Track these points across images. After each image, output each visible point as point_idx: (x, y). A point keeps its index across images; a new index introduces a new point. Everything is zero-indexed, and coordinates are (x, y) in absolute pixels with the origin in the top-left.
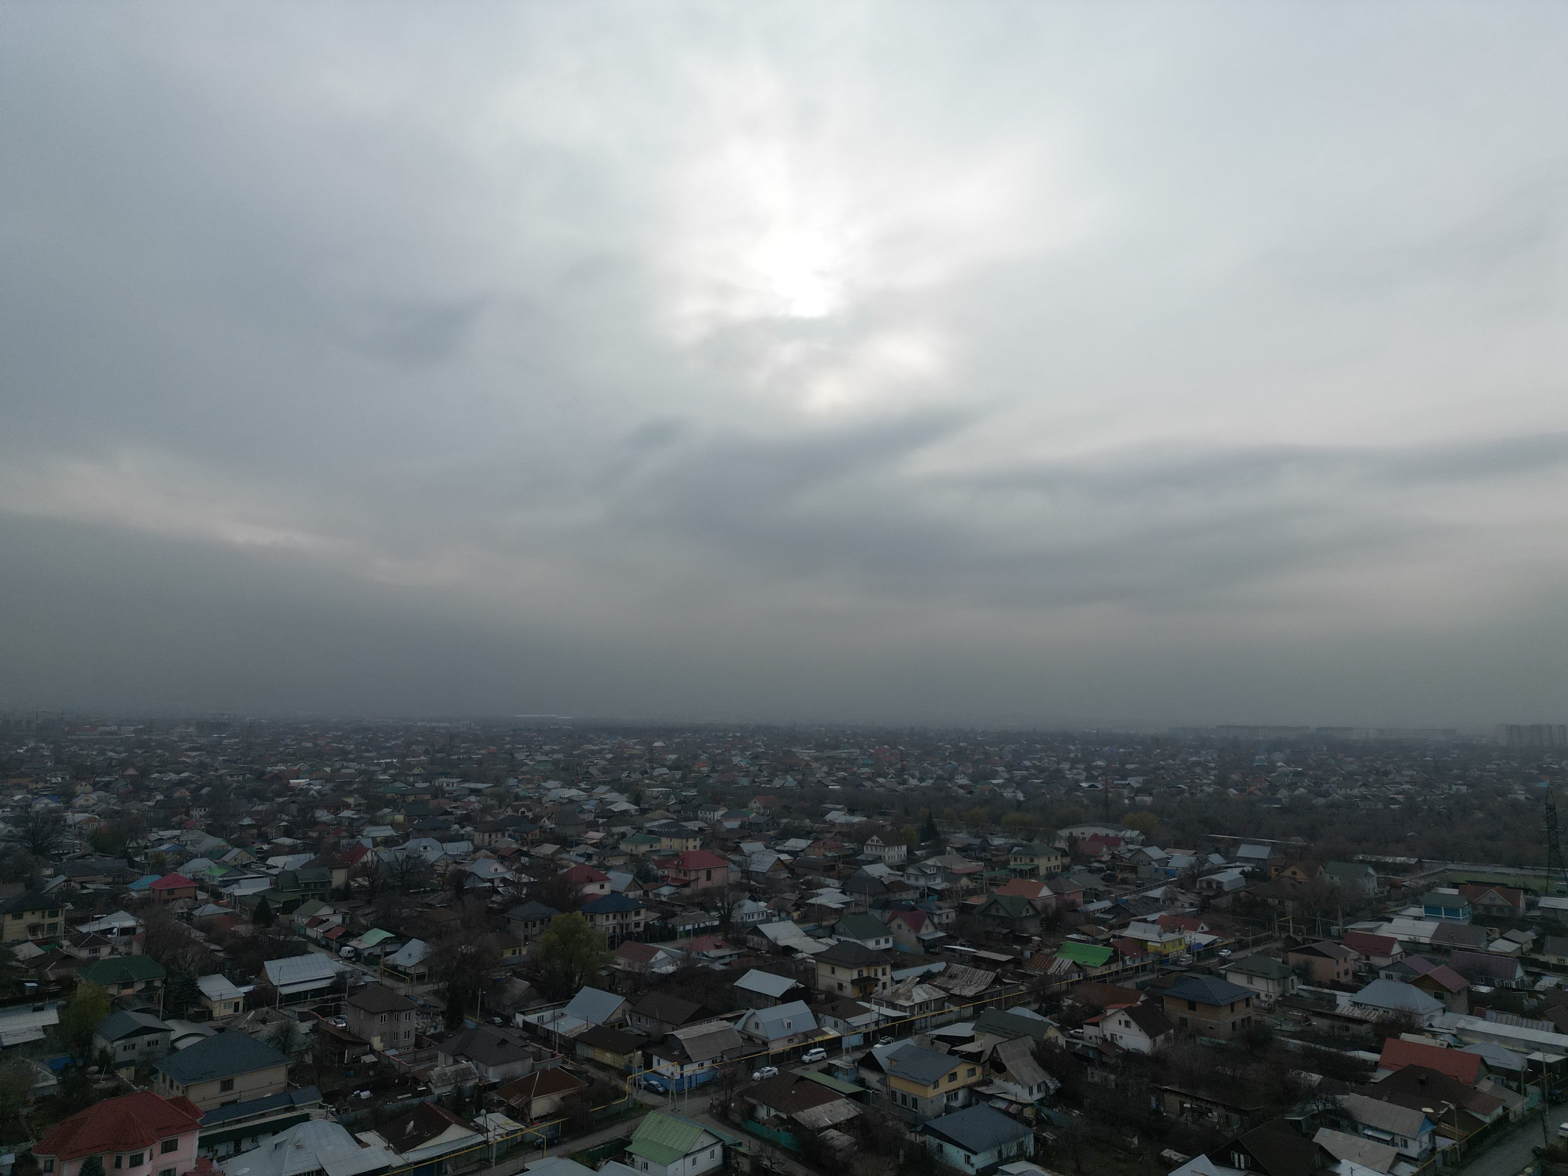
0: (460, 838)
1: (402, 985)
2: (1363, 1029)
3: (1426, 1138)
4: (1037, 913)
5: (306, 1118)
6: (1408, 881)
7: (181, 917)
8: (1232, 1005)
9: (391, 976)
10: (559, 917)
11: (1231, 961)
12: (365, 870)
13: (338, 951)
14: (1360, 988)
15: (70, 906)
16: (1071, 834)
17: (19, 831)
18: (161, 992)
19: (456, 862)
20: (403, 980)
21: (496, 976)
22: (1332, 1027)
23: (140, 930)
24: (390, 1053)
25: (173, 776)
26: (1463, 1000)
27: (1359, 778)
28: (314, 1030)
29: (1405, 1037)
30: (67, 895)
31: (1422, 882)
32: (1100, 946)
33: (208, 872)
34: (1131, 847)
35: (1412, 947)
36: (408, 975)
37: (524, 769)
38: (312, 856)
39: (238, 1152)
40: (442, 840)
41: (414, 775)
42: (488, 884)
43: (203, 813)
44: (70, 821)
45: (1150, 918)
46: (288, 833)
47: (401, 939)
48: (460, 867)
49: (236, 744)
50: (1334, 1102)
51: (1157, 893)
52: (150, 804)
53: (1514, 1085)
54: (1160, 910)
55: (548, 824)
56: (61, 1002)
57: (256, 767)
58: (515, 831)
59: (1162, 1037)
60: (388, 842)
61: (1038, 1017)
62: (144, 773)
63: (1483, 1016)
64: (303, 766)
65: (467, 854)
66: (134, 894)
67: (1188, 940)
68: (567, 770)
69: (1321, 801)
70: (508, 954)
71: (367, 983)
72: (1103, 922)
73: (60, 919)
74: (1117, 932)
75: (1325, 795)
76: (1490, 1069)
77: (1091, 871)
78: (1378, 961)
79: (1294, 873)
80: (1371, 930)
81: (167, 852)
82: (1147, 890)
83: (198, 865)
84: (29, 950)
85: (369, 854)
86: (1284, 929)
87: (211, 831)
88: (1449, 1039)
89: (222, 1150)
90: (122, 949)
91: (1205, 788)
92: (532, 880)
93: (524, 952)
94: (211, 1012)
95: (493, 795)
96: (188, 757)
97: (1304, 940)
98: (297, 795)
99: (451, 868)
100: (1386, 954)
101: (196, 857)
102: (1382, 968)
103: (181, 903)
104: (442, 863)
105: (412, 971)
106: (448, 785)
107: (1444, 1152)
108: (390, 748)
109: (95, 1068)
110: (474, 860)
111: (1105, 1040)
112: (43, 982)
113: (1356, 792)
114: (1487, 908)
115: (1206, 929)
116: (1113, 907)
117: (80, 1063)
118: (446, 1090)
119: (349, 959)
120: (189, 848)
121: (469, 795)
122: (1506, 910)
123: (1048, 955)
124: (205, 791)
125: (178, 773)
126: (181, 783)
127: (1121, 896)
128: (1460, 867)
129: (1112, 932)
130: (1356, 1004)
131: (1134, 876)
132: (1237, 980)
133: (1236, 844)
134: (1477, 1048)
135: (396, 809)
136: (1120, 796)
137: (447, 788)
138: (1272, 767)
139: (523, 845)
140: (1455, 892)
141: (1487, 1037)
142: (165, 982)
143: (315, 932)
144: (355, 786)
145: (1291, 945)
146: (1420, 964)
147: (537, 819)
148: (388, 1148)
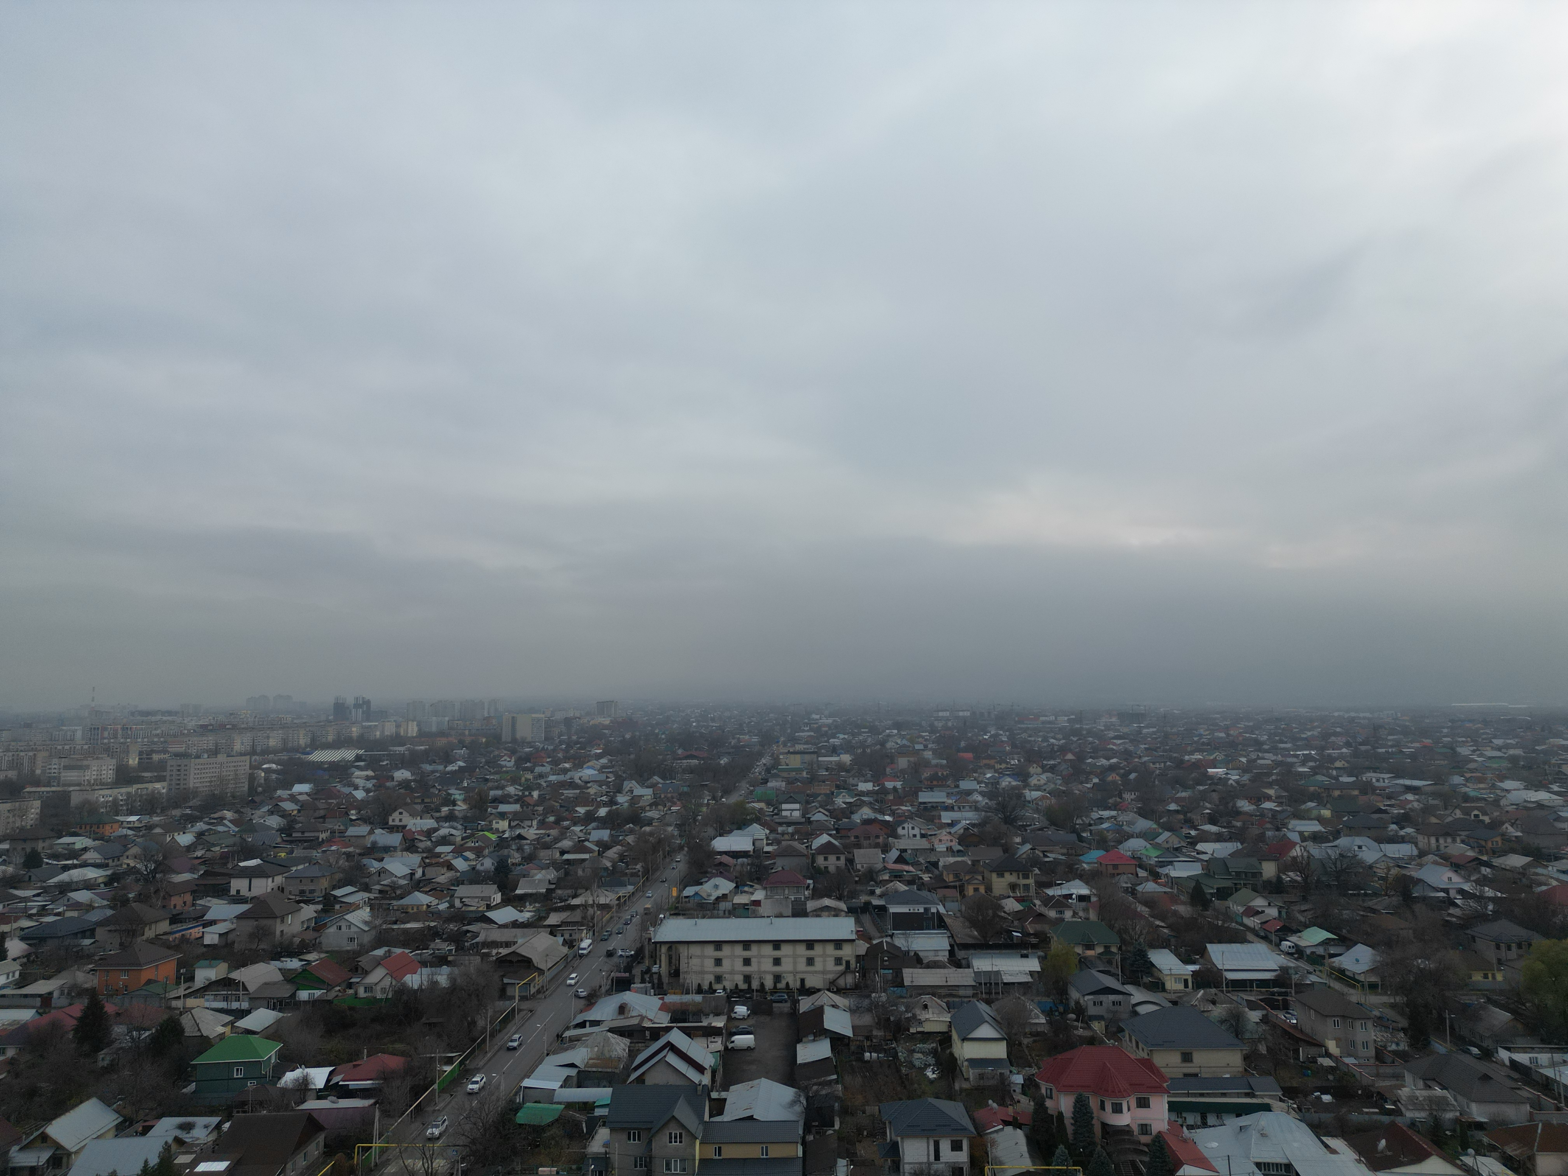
0: (1402, 840)
1: (1352, 991)
5: (1267, 1108)
7: (1126, 890)
9: (1338, 979)
10: (1541, 943)
12: (1294, 865)
13: (1278, 945)
15: (1037, 871)
17: (993, 803)
18: (1118, 958)
19: (1399, 866)
20: (1354, 987)
21: (1466, 999)
23: (1094, 899)
24: (1349, 1061)
25: (1104, 762)
28: (1265, 1020)
30: (1035, 862)
33: (1144, 852)
36: (1358, 981)
37: (1472, 766)
38: (1240, 846)
39: (1205, 1125)
40: (1379, 840)
41: (1336, 768)
42: (1442, 894)
43: (1133, 796)
44: (1028, 798)
46: (1212, 820)
47: (1346, 942)
48: (1404, 872)
49: (1154, 733)
52: (1089, 786)
55: (1513, 832)
56: (1041, 953)
57: (1175, 755)
58: (1468, 836)
60: (1316, 838)
62: (1081, 757)
64: (1219, 756)
65: (1411, 858)
66: (1085, 865)
68: (1530, 768)
70: (1478, 977)
71: (1313, 984)
73: (1031, 881)
81: (1107, 830)
83: (1135, 845)
84: (1011, 905)
85: (1298, 848)
87: (1143, 813)
89: (1192, 1118)
90: (1081, 914)
92: (1499, 895)
93: (1499, 977)
94: (1163, 984)
95: (1435, 795)
96: (1114, 744)
98: (1216, 784)
99: (1394, 871)
101: (1132, 837)
103: (1124, 878)
104: (1382, 865)
105: (1361, 978)
106: (1378, 781)
108: (1306, 739)
109: (1073, 1016)
110: (1421, 865)
112: (1026, 934)
117: (1061, 1009)
118: (1420, 1115)
119: (1291, 954)
120: (1125, 828)
121: (1405, 793)
124: (1133, 776)
125: (1108, 759)
126: (1112, 768)
135: (1322, 804)
137: (1377, 784)
139: (1481, 853)
142: (1120, 949)
143: (1252, 922)
144: (1274, 777)
147: (1495, 825)
148: (1359, 1161)
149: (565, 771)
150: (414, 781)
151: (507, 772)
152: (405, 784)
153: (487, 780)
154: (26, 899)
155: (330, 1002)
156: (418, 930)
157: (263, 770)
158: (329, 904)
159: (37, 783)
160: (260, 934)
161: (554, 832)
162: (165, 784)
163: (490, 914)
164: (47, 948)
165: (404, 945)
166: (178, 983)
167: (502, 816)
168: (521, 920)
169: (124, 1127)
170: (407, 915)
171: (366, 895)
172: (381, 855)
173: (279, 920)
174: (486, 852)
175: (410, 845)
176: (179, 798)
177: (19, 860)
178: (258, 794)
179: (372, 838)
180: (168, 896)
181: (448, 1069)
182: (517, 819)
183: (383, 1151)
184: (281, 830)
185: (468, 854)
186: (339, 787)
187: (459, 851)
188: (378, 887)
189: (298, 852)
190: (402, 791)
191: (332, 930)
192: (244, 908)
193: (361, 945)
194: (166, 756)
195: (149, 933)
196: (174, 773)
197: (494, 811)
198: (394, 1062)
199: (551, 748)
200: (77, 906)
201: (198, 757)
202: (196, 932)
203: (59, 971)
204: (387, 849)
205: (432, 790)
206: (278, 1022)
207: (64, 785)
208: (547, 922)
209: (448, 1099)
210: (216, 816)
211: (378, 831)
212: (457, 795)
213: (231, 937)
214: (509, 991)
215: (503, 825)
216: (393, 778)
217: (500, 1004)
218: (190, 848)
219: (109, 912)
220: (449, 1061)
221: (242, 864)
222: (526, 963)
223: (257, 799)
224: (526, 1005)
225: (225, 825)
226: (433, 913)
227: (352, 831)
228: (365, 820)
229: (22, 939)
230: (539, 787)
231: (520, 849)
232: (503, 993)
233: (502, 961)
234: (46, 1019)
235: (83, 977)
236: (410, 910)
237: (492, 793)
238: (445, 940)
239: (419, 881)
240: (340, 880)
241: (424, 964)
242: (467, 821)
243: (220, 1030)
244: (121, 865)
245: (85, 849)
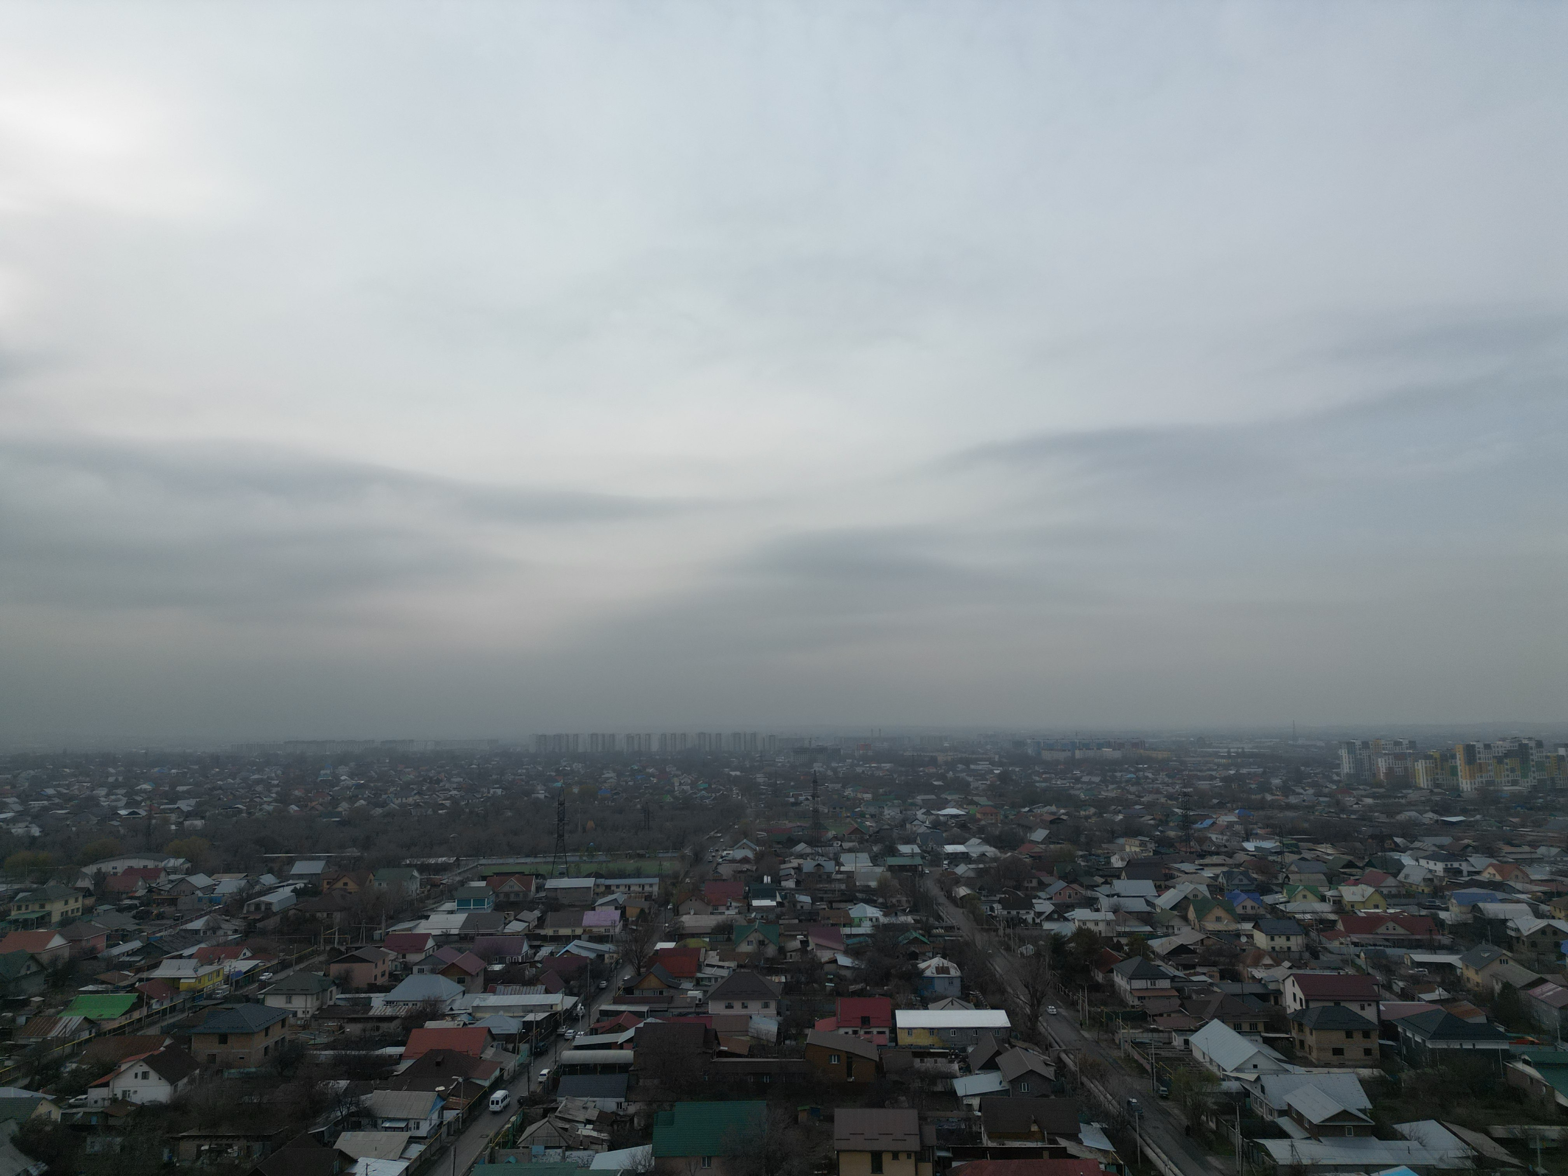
2: (393, 1026)
3: (435, 1116)
4: (42, 967)
6: (446, 879)
8: (267, 1030)
11: (270, 984)
14: (394, 987)
16: (99, 870)
22: (364, 1030)
26: (480, 980)
27: (414, 787)
29: (430, 1025)
31: (458, 878)
32: (122, 994)
34: (172, 877)
35: (444, 939)
45: (187, 952)
50: (357, 1104)
51: (198, 924)
53: (510, 1046)
54: (200, 942)
59: (185, 1080)
61: (26, 1094)
63: (494, 992)
67: (227, 969)
69: (379, 811)
72: (128, 966)
74: (144, 975)
75: (383, 805)
76: (494, 1037)
77: (120, 910)
78: (413, 958)
79: (346, 884)
80: (410, 929)
82: (187, 922)
86: (329, 941)
88: (465, 1018)
91: (265, 807)
97: (347, 949)
100: (420, 950)
102: (416, 964)
107: (449, 1124)
111: (114, 1100)
113: (410, 800)
114: (507, 895)
115: (249, 954)
116: (143, 947)
122: (521, 895)
123: (50, 1017)
127: (154, 933)
128: (490, 861)
129: (138, 976)
130: (389, 1003)
131: (173, 909)
132: (275, 1002)
133: (291, 862)
134: (487, 1021)
136: (167, 822)
138: (336, 781)
140: (483, 884)
141: (496, 1009)
145: (336, 956)
146: (449, 955)
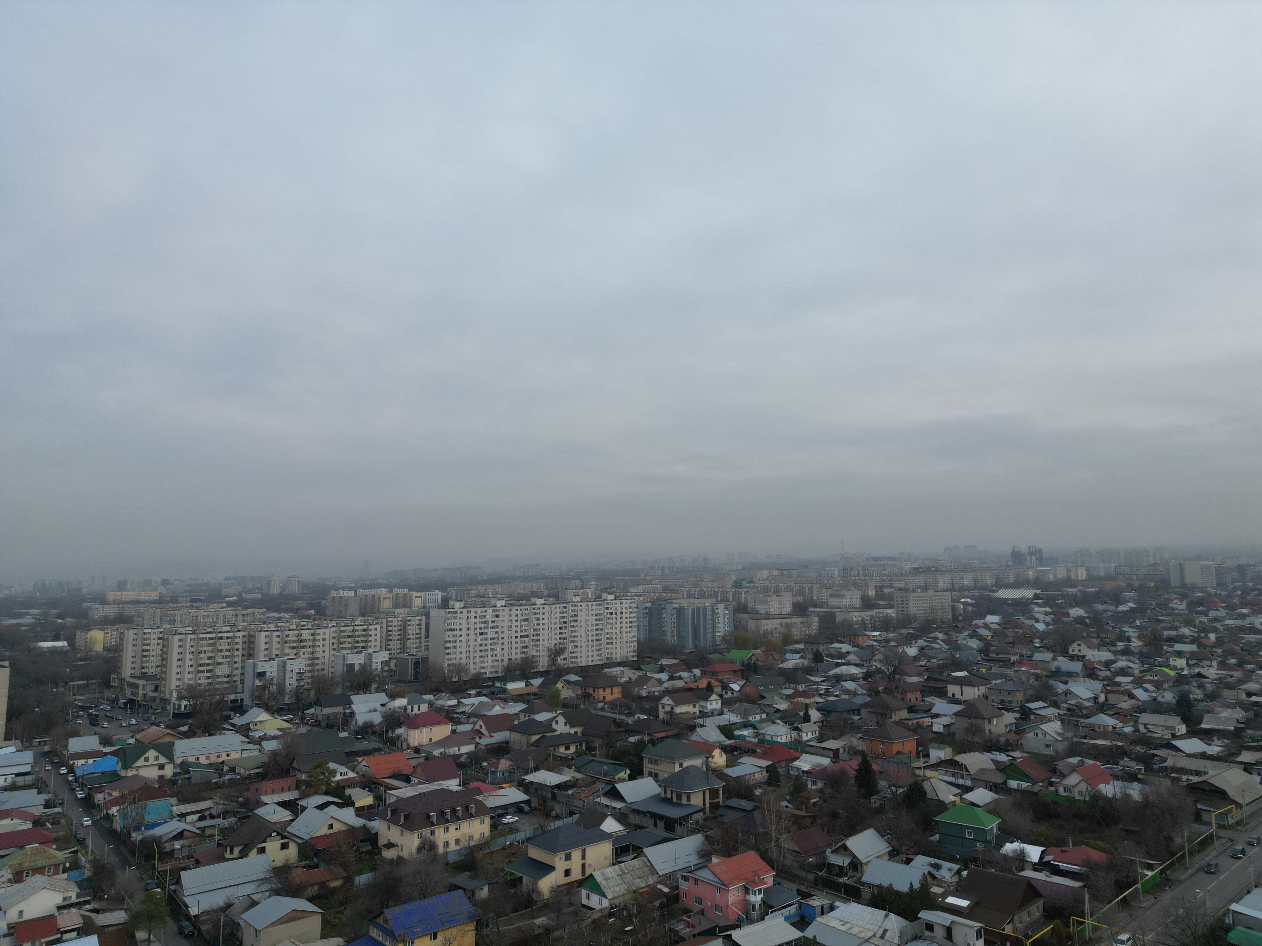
149: (1243, 616)
150: (1088, 618)
151: (1179, 614)
152: (1080, 620)
153: (1159, 621)
154: (816, 683)
155: (1035, 794)
156: (1106, 747)
157: (961, 603)
158: (1025, 714)
159: (815, 605)
160: (973, 730)
161: (1238, 674)
162: (894, 610)
163: (1177, 743)
164: (833, 718)
165: (1096, 758)
166: (918, 757)
167: (1179, 654)
168: (1210, 753)
169: (894, 854)
170: (1094, 732)
171: (1056, 711)
172: (1065, 679)
173: (986, 721)
174: (1166, 686)
175: (1091, 673)
176: (905, 621)
177: (810, 656)
178: (960, 621)
179: (1056, 664)
180: (904, 692)
181: (1150, 874)
182: (1193, 658)
183: (1095, 929)
184: (980, 651)
185: (1147, 686)
186: (1023, 619)
187: (1139, 682)
188: (1065, 705)
189: (995, 669)
190: (1078, 626)
191: (1031, 735)
192: (958, 708)
193: (1056, 752)
194: (893, 590)
195: (895, 717)
196: (899, 602)
197: (1169, 649)
198: (1097, 856)
199: (1224, 593)
200: (847, 691)
201: (914, 591)
202: (927, 721)
203: (841, 735)
204: (1070, 674)
205: (1106, 627)
206: (996, 801)
207: (831, 608)
208: (1240, 759)
209: (1153, 900)
210: (931, 636)
211: (1060, 658)
212: (1131, 632)
213: (952, 728)
214: (1205, 817)
215: (1181, 663)
216: (1068, 615)
217: (1196, 827)
218: (916, 658)
219: (868, 699)
220: (1150, 867)
221: (954, 674)
222: (1220, 795)
223: (960, 625)
224: (1224, 833)
225: (938, 643)
226: (1119, 734)
227: (1038, 656)
228: (1048, 648)
229: (818, 710)
230: (1215, 630)
231: (1201, 686)
232: (1198, 817)
233: (1193, 788)
234: (837, 767)
235: (855, 741)
236: (1097, 729)
237: (1166, 633)
238: (1133, 760)
239: (1103, 705)
240: (1032, 696)
241: (1116, 777)
242: (1142, 656)
243: (952, 798)
244: (872, 666)
245: (848, 653)
